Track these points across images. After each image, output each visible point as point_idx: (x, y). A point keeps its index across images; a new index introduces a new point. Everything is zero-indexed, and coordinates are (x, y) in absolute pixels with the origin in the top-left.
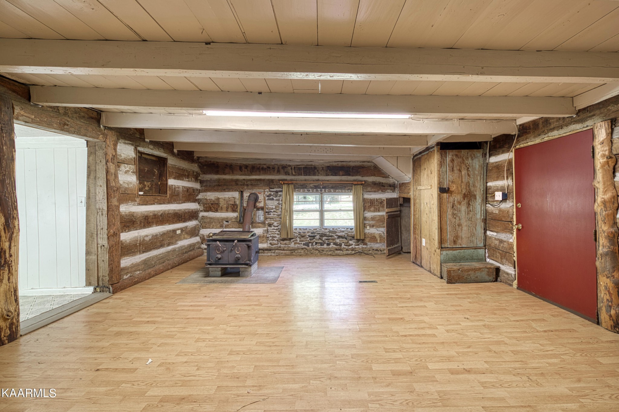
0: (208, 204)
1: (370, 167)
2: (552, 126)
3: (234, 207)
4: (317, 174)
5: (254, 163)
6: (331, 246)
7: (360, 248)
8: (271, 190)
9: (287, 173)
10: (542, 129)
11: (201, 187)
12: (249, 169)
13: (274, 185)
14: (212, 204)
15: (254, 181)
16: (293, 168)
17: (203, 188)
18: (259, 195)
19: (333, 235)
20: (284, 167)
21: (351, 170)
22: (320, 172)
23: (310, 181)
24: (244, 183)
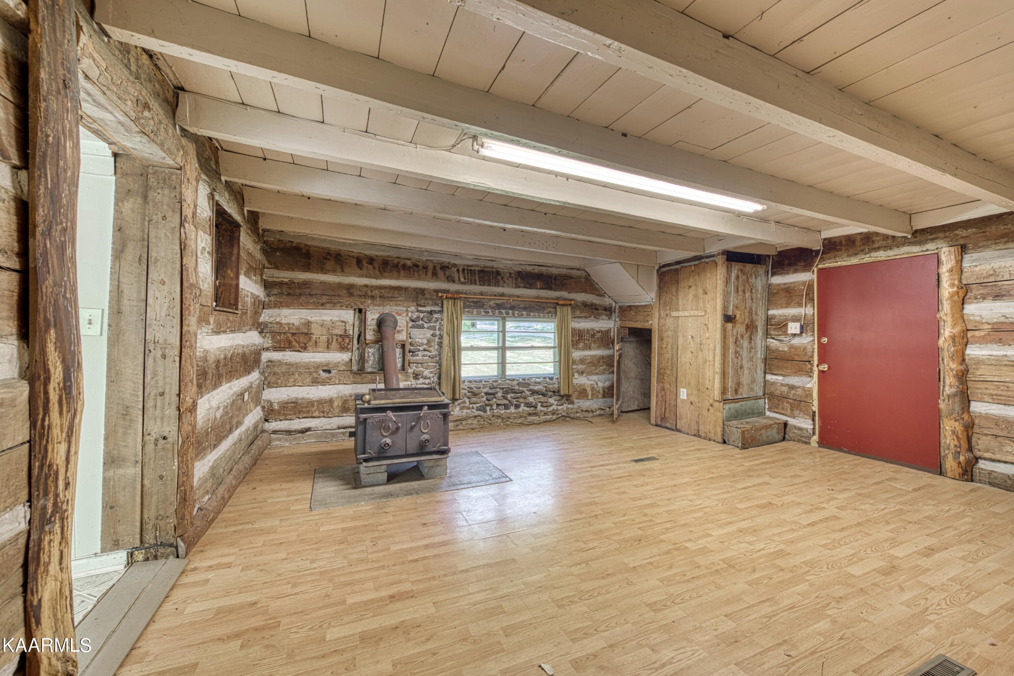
0: (284, 333)
1: (580, 277)
2: (876, 245)
3: (343, 340)
4: (501, 283)
5: (388, 254)
6: (521, 410)
7: (565, 409)
8: (420, 308)
9: (450, 279)
10: (860, 247)
11: (268, 295)
12: (376, 266)
13: (426, 299)
14: (294, 334)
15: (388, 290)
16: (461, 269)
17: (272, 298)
18: (398, 317)
19: (524, 389)
20: (445, 267)
21: (553, 281)
22: (506, 280)
23: (490, 296)
24: (366, 293)
